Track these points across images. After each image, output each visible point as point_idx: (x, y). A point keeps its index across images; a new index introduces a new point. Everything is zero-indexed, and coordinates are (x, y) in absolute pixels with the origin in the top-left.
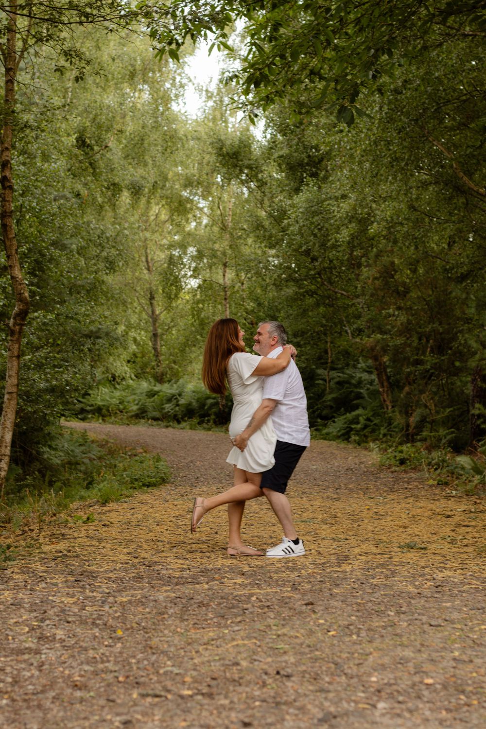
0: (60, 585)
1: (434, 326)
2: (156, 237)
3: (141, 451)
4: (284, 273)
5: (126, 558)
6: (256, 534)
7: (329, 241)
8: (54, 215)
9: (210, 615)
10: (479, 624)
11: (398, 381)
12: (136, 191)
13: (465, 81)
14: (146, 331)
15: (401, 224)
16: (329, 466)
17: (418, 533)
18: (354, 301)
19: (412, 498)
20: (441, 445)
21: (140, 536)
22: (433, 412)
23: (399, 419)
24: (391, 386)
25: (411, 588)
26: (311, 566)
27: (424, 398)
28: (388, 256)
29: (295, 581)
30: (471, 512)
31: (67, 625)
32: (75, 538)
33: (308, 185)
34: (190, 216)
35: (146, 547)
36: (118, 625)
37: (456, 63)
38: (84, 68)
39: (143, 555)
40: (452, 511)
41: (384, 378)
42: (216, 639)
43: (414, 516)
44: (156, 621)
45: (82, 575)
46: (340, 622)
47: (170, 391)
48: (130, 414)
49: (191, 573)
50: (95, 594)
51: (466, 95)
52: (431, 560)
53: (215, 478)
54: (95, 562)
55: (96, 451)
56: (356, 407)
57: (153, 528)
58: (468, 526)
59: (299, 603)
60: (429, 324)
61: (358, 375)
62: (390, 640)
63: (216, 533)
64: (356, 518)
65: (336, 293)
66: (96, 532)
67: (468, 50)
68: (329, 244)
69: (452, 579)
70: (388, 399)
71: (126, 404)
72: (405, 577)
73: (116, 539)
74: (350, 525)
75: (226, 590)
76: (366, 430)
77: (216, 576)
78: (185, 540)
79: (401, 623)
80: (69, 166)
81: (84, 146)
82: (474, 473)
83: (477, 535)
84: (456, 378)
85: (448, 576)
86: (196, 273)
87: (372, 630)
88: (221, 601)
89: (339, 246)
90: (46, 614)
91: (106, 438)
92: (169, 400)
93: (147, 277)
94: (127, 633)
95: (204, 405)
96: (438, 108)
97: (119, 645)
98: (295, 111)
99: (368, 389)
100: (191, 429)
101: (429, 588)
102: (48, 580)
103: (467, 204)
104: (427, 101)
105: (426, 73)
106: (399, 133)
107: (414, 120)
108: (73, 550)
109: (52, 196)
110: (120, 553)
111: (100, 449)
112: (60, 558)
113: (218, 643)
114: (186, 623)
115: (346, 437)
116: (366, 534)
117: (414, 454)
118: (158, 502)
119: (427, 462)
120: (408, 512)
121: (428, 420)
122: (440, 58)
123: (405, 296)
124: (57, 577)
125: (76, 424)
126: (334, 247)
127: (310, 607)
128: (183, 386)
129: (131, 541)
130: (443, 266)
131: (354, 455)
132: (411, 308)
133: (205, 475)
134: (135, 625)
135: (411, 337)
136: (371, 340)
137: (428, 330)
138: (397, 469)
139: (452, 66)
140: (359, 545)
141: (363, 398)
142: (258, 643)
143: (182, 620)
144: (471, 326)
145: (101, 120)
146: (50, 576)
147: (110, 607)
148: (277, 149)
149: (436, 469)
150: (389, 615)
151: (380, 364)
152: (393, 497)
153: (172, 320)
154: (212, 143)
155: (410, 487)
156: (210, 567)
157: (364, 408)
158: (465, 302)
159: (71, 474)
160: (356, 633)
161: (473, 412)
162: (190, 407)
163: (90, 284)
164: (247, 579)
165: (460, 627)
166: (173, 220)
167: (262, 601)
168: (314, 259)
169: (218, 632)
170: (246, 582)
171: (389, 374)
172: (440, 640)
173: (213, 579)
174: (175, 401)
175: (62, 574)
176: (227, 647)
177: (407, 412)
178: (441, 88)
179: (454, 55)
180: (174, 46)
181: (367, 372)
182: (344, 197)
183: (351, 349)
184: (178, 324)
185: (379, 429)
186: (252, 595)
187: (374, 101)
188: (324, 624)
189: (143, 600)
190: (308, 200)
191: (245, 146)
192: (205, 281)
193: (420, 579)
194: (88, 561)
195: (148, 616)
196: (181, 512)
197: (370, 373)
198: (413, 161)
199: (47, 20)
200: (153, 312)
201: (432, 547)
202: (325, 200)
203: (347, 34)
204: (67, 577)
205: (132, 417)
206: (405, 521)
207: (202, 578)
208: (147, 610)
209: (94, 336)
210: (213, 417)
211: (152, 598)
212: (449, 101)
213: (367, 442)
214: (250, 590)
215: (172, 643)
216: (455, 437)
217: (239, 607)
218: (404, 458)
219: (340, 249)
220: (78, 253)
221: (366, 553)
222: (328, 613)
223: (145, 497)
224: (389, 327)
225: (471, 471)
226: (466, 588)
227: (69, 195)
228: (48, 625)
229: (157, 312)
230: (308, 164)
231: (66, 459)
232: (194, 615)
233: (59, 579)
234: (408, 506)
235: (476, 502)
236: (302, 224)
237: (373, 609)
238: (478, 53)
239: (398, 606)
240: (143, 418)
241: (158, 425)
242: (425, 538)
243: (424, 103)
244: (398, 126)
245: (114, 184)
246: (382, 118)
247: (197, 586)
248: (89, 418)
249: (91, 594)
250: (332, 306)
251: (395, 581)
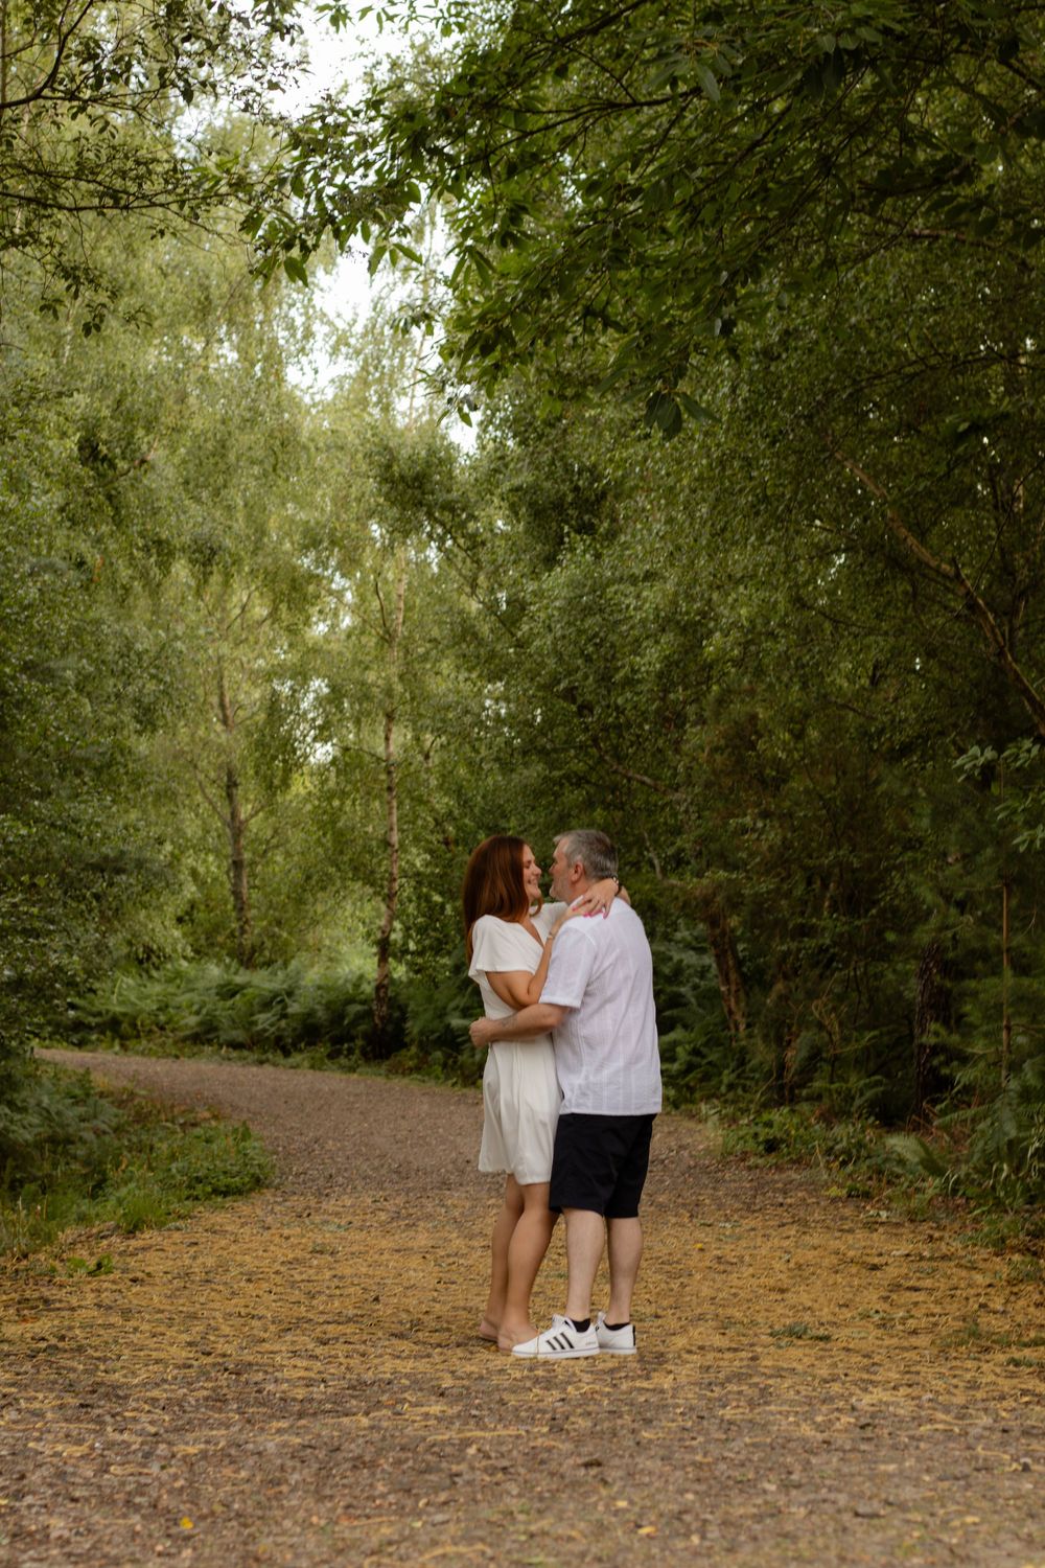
0: (49, 1415)
1: (841, 853)
2: (243, 654)
3: (207, 1115)
4: (519, 735)
5: (184, 1354)
6: (462, 1304)
7: (617, 669)
8: (30, 606)
9: (381, 1488)
10: (960, 1514)
11: (760, 972)
12: (206, 556)
13: (913, 334)
14: (217, 853)
15: (772, 635)
17: (809, 1304)
18: (668, 798)
19: (795, 1227)
20: (853, 1109)
21: (211, 1305)
22: (836, 1038)
23: (762, 1054)
24: (745, 979)
25: (807, 1430)
26: (587, 1378)
27: (817, 1009)
28: (742, 701)
29: (554, 1411)
30: (922, 1258)
31: (72, 1505)
32: (73, 1309)
33: (572, 550)
34: (314, 610)
35: (226, 1330)
36: (182, 1507)
37: (895, 296)
38: (104, 305)
39: (221, 1347)
40: (880, 1255)
41: (731, 963)
42: (398, 1543)
43: (799, 1267)
44: (263, 1499)
45: (94, 1392)
46: (662, 1506)
47: (267, 985)
48: (181, 1034)
49: (330, 1390)
50: (126, 1436)
51: (915, 362)
52: (841, 1365)
53: (369, 1177)
54: (119, 1364)
55: (109, 1115)
56: (669, 1026)
57: (241, 1288)
58: (916, 1289)
59: (571, 1461)
60: (829, 849)
61: (676, 957)
62: (773, 1548)
63: (377, 1299)
64: (674, 1270)
65: (629, 780)
66: (117, 1296)
67: (919, 269)
68: (618, 677)
69: (891, 1409)
70: (737, 1007)
71: (172, 1011)
72: (792, 1403)
73: (161, 1311)
74: (663, 1286)
75: (409, 1431)
76: (692, 1076)
77: (384, 1398)
78: (311, 1316)
79: (793, 1510)
80: (63, 503)
81: (96, 458)
82: (925, 1173)
83: (937, 1310)
84: (886, 965)
85: (880, 1401)
86: (324, 733)
87: (732, 1524)
88: (403, 1456)
89: (639, 681)
90: (25, 1482)
91: (130, 1086)
92: (266, 1005)
93: (223, 739)
94: (202, 1525)
95: (342, 1016)
96: (857, 391)
97: (187, 1553)
98: (551, 393)
99: (695, 987)
100: (312, 1067)
101: (846, 1431)
102: (23, 1405)
103: (915, 595)
104: (832, 377)
105: (833, 316)
106: (773, 443)
107: (805, 417)
108: (70, 1334)
109: (27, 567)
110: (172, 1344)
111: (115, 1110)
112: (43, 1352)
113: (402, 1551)
114: (329, 1505)
116: (698, 1304)
117: (797, 1130)
118: (247, 1229)
119: (825, 1147)
120: (787, 1257)
121: (824, 1055)
122: (862, 285)
123: (778, 788)
124: (41, 1396)
125: (63, 1055)
126: (630, 682)
127: (594, 1471)
128: (298, 974)
129: (194, 1316)
130: (861, 726)
131: (666, 1129)
132: (791, 815)
133: (346, 1170)
134: (218, 1508)
135: (789, 876)
136: (705, 881)
137: (826, 862)
138: (760, 1161)
139: (888, 302)
140: (684, 1329)
141: (686, 1004)
142: (489, 1552)
143: (321, 1499)
144: (919, 856)
145: (132, 404)
146: (24, 1394)
147: (163, 1468)
148: (508, 473)
149: (844, 1164)
150: (765, 1492)
151: (723, 934)
152: (753, 1224)
153: (276, 832)
154: (368, 456)
155: (789, 1201)
156: (369, 1376)
157: (686, 1027)
158: (907, 804)
159: (55, 1165)
160: (697, 1531)
161: (924, 1040)
162: (310, 1021)
163: (103, 754)
164: (451, 1404)
165: (919, 1519)
166: (276, 620)
167: (489, 1458)
168: (585, 708)
169: (399, 1526)
170: (450, 1412)
171: (741, 955)
172: (879, 1548)
173: (379, 1405)
174: (279, 1007)
175: (51, 1390)
176: (421, 1559)
177: (780, 1037)
178: (862, 349)
179: (890, 280)
180: (295, 252)
181: (694, 949)
182: (649, 576)
183: (662, 900)
184: (288, 842)
185: (720, 1074)
186: (466, 1443)
187: (721, 374)
188: (628, 1510)
189: (233, 1452)
190: (572, 583)
191: (441, 462)
192: (346, 749)
193: (824, 1408)
194: (104, 1360)
195: (247, 1487)
196: (299, 1254)
197: (701, 951)
198: (801, 504)
199: (29, 200)
200: (234, 815)
201: (841, 1334)
202: (610, 582)
203: (664, 230)
204: (61, 1398)
205: (184, 1040)
206: (781, 1276)
207: (354, 1402)
208: (243, 1474)
209: (111, 867)
210: (360, 1042)
211: (250, 1446)
212: (879, 376)
213: (693, 1102)
214: (460, 1431)
215: (301, 1550)
216: (884, 1093)
217: (441, 1470)
218: (775, 1139)
219: (640, 688)
220: (79, 688)
221: (701, 1348)
222: (633, 1486)
223: (219, 1218)
224: (743, 855)
225: (920, 1167)
226: (925, 1429)
227: (62, 565)
228: (30, 1507)
229: (242, 817)
230: (573, 505)
231: (45, 1131)
232: (344, 1486)
233: (46, 1401)
234: (786, 1243)
235: (931, 1236)
236: (559, 634)
237: (729, 1477)
239: (783, 1470)
240: (209, 1042)
241: (241, 1058)
242: (825, 1314)
243: (827, 380)
244: (769, 427)
245: (159, 543)
246: (737, 409)
247: (345, 1420)
248: (92, 1042)
249: (118, 1437)
250: (621, 807)
251: (772, 1413)
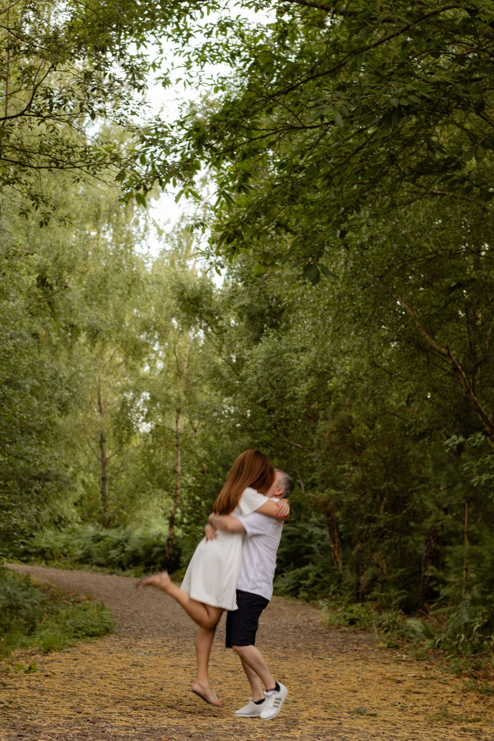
0: (3, 740)
1: (390, 483)
2: (110, 379)
3: (85, 598)
4: (239, 422)
5: (69, 712)
7: (286, 393)
8: (9, 353)
11: (350, 538)
12: (94, 334)
13: (431, 239)
14: (95, 474)
15: (360, 379)
16: (277, 623)
17: (367, 698)
18: (309, 455)
19: (362, 661)
20: (392, 605)
21: (83, 689)
22: (385, 571)
23: (349, 578)
24: (342, 542)
26: (259, 730)
27: (376, 557)
28: (345, 410)
30: (422, 678)
32: (17, 689)
33: (268, 335)
34: (145, 359)
35: (89, 701)
37: (423, 222)
38: (50, 213)
39: (86, 710)
40: (402, 676)
41: (336, 534)
43: (363, 680)
45: (24, 729)
47: (116, 537)
48: (74, 559)
49: (137, 732)
51: (432, 253)
52: (381, 728)
53: (161, 630)
54: (37, 716)
55: (38, 596)
56: (306, 563)
57: (97, 682)
58: (418, 693)
60: (384, 481)
61: (310, 530)
63: (161, 689)
64: (304, 680)
65: (291, 445)
66: (38, 683)
67: (435, 209)
68: (288, 395)
70: (338, 555)
71: (70, 547)
73: (59, 691)
74: (298, 687)
76: (316, 587)
77: (163, 737)
78: (130, 696)
80: (27, 305)
81: (44, 285)
82: (425, 637)
83: (428, 703)
84: (409, 537)
86: (148, 417)
89: (297, 399)
91: (48, 582)
92: (115, 546)
93: (99, 419)
95: (151, 553)
96: (404, 265)
98: (259, 262)
99: (319, 545)
100: (136, 577)
103: (429, 363)
104: (393, 258)
105: (394, 230)
106: (364, 289)
107: (379, 277)
108: (15, 701)
109: (8, 334)
110: (63, 707)
111: (41, 594)
112: (1, 709)
115: (295, 593)
116: (315, 697)
117: (365, 614)
118: (101, 654)
119: (377, 623)
120: (357, 675)
121: (379, 579)
122: (408, 216)
123: (361, 452)
125: (17, 567)
126: (293, 399)
128: (131, 532)
129: (74, 694)
130: (401, 424)
131: (302, 612)
132: (366, 465)
133: (150, 626)
135: (365, 494)
136: (325, 495)
137: (383, 487)
138: (347, 629)
139: (420, 224)
140: (307, 709)
141: (314, 553)
144: (427, 486)
145: (63, 259)
148: (238, 298)
149: (386, 631)
151: (333, 520)
152: (342, 659)
153: (122, 464)
154: (173, 288)
155: (360, 648)
156: (156, 726)
157: (314, 563)
158: (422, 461)
159: (11, 619)
161: (426, 574)
162: (136, 554)
163: (42, 425)
166: (127, 364)
168: (271, 411)
171: (341, 530)
173: (160, 740)
174: (121, 547)
175: (4, 728)
177: (358, 570)
178: (407, 246)
179: (421, 214)
180: (141, 191)
181: (319, 526)
182: (304, 349)
183: (304, 503)
184: (128, 469)
185: (329, 587)
187: (340, 255)
190: (267, 352)
191: (207, 292)
192: (157, 426)
194: (30, 714)
196: (125, 666)
197: (322, 528)
198: (376, 318)
199: (16, 163)
200: (103, 455)
201: (382, 713)
202: (285, 352)
203: (315, 187)
204: (9, 732)
205: (75, 561)
206: (355, 685)
207: (148, 738)
209: (43, 478)
210: (159, 564)
212: (414, 259)
213: (316, 599)
216: (406, 598)
218: (354, 619)
219: (297, 402)
220: (32, 393)
221: (315, 718)
223: (88, 647)
224: (343, 483)
225: (422, 634)
227: (26, 334)
229: (107, 456)
230: (268, 315)
231: (7, 603)
233: (1, 733)
234: (357, 669)
235: (426, 668)
236: (260, 375)
238: (445, 213)
240: (87, 563)
241: (102, 571)
242: (375, 703)
243: (390, 260)
244: (362, 281)
245: (72, 326)
246: (347, 272)
248: (31, 561)
250: (287, 458)
